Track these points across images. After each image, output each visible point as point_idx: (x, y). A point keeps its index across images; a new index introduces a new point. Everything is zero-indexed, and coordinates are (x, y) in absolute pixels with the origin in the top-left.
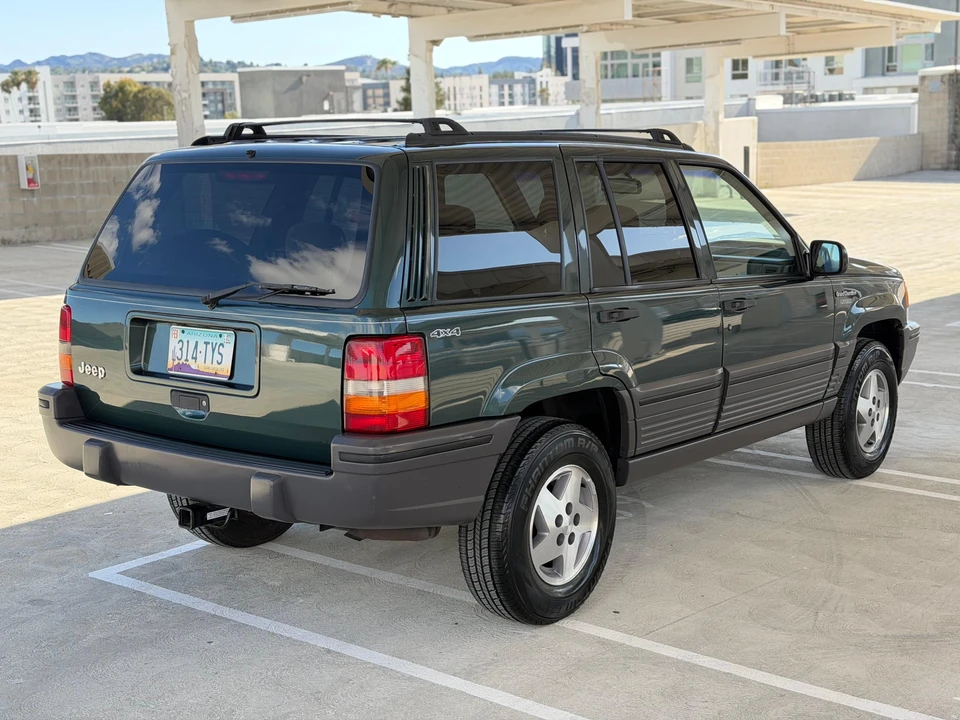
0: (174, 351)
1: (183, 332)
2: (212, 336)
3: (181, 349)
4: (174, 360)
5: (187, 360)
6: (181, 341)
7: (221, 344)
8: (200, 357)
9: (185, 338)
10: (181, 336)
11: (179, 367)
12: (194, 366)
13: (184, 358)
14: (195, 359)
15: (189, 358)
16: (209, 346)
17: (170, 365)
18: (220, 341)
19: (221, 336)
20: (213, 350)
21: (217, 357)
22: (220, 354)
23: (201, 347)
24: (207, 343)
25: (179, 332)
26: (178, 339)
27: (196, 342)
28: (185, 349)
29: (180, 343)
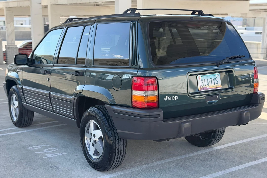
0: (200, 84)
1: (202, 77)
2: (212, 76)
3: (203, 83)
4: (201, 87)
5: (205, 86)
6: (202, 80)
7: (216, 78)
8: (210, 83)
9: (203, 78)
10: (201, 78)
11: (203, 89)
12: (208, 86)
13: (204, 85)
15: (206, 85)
16: (212, 79)
17: (199, 88)
19: (215, 75)
20: (214, 80)
22: (216, 81)
23: (209, 80)
24: (211, 79)
25: (201, 77)
26: (201, 79)
27: (208, 79)
28: (204, 82)
29: (202, 81)
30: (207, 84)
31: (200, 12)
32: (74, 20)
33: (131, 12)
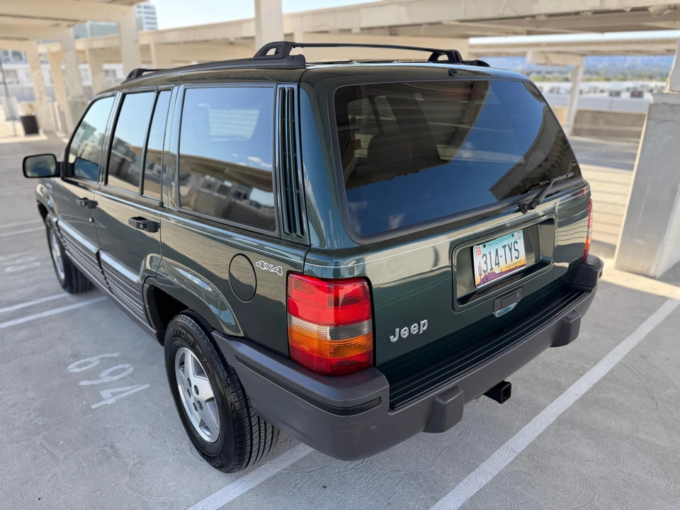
0: (480, 267)
1: (484, 247)
2: (507, 238)
3: (486, 262)
4: (481, 275)
5: (492, 269)
6: (485, 255)
7: (516, 242)
8: (502, 261)
9: (486, 250)
10: (483, 251)
11: (486, 279)
12: (497, 270)
13: (489, 268)
14: (497, 264)
15: (493, 265)
16: (507, 248)
17: (478, 280)
18: (513, 240)
19: (513, 236)
20: (510, 250)
21: (515, 254)
22: (516, 250)
23: (501, 252)
24: (504, 247)
25: (482, 248)
26: (482, 254)
27: (497, 250)
28: (488, 262)
29: (485, 257)
30: (496, 264)
31: (454, 55)
32: (144, 73)
33: (276, 53)
